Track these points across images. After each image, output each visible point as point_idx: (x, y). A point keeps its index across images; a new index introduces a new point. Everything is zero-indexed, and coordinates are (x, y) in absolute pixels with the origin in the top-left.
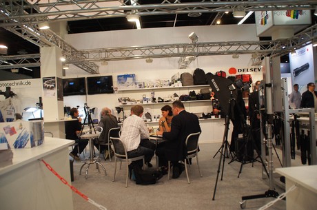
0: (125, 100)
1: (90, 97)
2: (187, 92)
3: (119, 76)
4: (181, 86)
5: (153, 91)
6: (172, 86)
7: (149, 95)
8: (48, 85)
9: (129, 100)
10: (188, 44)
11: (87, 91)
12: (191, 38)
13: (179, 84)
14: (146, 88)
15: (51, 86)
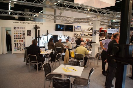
11: (65, 30)
14: (82, 31)
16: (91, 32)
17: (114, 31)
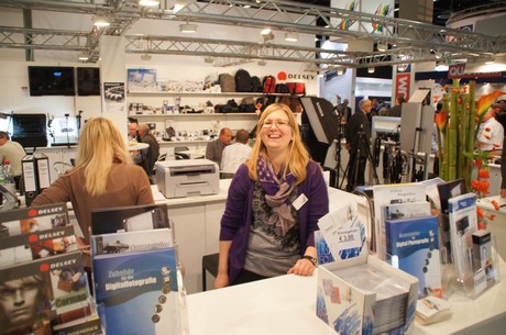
0: (137, 108)
1: (81, 100)
2: (223, 101)
3: (129, 71)
4: (219, 92)
5: (178, 96)
6: (207, 91)
7: (171, 102)
8: (112, 95)
9: (145, 108)
10: (257, 44)
11: (76, 90)
12: (264, 36)
13: (217, 89)
14: (170, 92)
15: (117, 96)
16: (215, 95)
17: (385, 85)
